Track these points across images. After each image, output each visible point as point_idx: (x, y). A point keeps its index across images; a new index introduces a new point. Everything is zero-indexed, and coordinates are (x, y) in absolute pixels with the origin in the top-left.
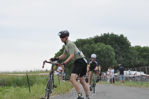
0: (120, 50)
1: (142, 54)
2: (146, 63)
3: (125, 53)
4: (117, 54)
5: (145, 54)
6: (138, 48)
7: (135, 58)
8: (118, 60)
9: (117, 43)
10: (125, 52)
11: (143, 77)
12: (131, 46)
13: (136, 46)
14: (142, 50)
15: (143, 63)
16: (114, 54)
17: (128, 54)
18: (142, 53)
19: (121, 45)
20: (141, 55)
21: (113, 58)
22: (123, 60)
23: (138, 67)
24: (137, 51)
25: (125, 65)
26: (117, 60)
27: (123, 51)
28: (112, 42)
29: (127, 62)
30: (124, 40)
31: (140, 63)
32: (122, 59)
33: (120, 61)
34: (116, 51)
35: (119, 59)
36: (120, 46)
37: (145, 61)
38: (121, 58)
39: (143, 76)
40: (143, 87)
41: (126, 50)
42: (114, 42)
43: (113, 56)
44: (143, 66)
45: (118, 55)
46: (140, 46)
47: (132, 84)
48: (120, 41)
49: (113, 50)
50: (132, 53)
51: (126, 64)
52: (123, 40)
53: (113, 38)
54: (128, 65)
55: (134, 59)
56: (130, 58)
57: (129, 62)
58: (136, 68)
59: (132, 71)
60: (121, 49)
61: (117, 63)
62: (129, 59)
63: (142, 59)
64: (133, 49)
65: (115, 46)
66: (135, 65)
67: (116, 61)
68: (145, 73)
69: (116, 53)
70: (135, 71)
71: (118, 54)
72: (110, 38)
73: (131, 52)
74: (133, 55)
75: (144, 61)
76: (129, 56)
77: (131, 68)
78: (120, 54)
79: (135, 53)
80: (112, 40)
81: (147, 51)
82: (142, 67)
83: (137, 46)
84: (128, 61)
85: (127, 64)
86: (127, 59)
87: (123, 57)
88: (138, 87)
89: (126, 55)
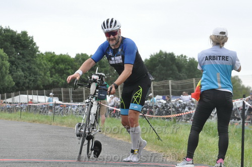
0: (19, 59)
1: (57, 67)
2: (62, 82)
3: (27, 64)
4: (13, 65)
5: (62, 66)
6: (50, 56)
7: (45, 74)
8: (14, 75)
9: (13, 46)
10: (27, 61)
11: (57, 107)
12: (39, 52)
13: (46, 53)
14: (58, 59)
15: (58, 83)
16: (8, 64)
17: (33, 66)
18: (58, 65)
19: (21, 48)
20: (54, 68)
21: (6, 73)
22: (24, 75)
23: (48, 89)
24: (49, 61)
25: (27, 85)
26: (12, 75)
27: (24, 60)
28: (6, 43)
29: (30, 80)
30: (27, 40)
31: (54, 82)
32: (22, 73)
33: (19, 78)
34: (11, 59)
35: (16, 73)
36: (20, 51)
37: (62, 78)
38: (20, 73)
39: (58, 105)
40: (55, 123)
41: (28, 59)
42: (8, 44)
43: (6, 68)
44: (57, 87)
45: (14, 67)
46: (54, 53)
47: (37, 118)
48: (20, 42)
49: (6, 58)
50: (40, 64)
51: (28, 83)
52: (24, 40)
53: (7, 36)
54: (32, 85)
55: (43, 74)
56: (35, 73)
57: (34, 80)
58: (45, 91)
59: (39, 95)
60: (21, 56)
61: (12, 80)
62: (35, 75)
63: (57, 75)
64: (43, 58)
65: (10, 50)
66: (43, 86)
67: (10, 76)
68: (60, 100)
69: (12, 63)
70: (43, 95)
71: (15, 65)
72: (3, 36)
73: (38, 62)
74: (41, 67)
75: (60, 79)
76: (35, 69)
77: (37, 91)
78: (19, 64)
79: (46, 65)
80: (6, 41)
81: (65, 62)
82: (56, 90)
83: (49, 53)
84: (33, 78)
85: (31, 82)
86: (30, 74)
87: (23, 70)
88: (46, 123)
89: (28, 67)
